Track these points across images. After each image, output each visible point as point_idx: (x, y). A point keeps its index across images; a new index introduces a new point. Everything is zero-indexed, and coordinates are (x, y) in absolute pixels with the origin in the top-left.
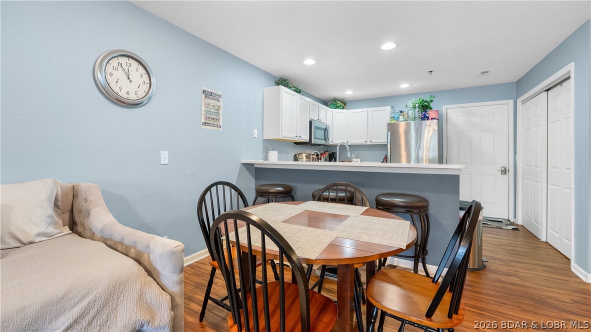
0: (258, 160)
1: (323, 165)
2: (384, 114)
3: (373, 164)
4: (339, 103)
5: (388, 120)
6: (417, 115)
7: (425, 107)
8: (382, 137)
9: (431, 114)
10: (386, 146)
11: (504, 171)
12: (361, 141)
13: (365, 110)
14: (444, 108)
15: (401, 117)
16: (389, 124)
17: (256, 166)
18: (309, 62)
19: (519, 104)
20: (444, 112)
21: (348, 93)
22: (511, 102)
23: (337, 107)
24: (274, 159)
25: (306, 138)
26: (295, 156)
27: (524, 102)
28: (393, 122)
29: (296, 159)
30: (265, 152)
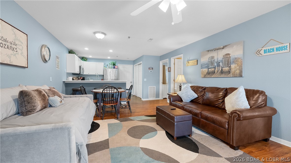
0: (65, 80)
1: (80, 81)
2: (101, 65)
3: (99, 81)
4: (85, 59)
5: (103, 67)
6: (112, 67)
7: (114, 65)
9: (115, 67)
10: (103, 75)
12: (94, 74)
13: (95, 63)
14: (118, 65)
15: (107, 67)
16: (103, 69)
17: (65, 82)
19: (134, 66)
22: (133, 65)
23: (85, 61)
24: (70, 79)
25: (78, 73)
27: (135, 66)
28: (105, 68)
29: (73, 79)
30: (67, 77)
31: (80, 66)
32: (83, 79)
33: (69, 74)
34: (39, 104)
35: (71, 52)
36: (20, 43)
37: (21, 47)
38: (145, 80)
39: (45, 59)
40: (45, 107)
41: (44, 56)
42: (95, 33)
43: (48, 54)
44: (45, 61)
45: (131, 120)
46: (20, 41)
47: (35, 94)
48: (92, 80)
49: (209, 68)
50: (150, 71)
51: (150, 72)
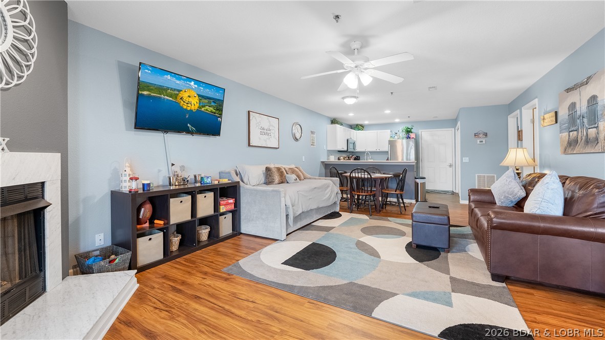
0: (325, 159)
2: (386, 135)
3: (381, 160)
4: (360, 127)
5: (389, 138)
6: (404, 136)
7: (408, 132)
8: (386, 148)
9: (412, 135)
10: (388, 152)
11: (451, 166)
12: (374, 150)
13: (376, 131)
14: (420, 131)
15: (396, 137)
16: (389, 141)
17: (325, 163)
18: (351, 115)
19: (456, 130)
20: (420, 133)
21: (366, 122)
23: (359, 130)
24: (333, 159)
25: (346, 149)
26: (339, 158)
28: (392, 139)
29: (339, 159)
30: (328, 156)
31: (347, 140)
32: (357, 158)
33: (330, 152)
34: (277, 178)
35: (334, 121)
36: (273, 128)
37: (273, 131)
38: (466, 160)
39: (296, 138)
40: (282, 183)
41: (294, 135)
42: (343, 98)
43: (300, 131)
44: (296, 140)
45: (389, 220)
46: (273, 126)
47: (274, 170)
48: (372, 161)
49: (570, 132)
50: (478, 141)
51: (478, 143)
